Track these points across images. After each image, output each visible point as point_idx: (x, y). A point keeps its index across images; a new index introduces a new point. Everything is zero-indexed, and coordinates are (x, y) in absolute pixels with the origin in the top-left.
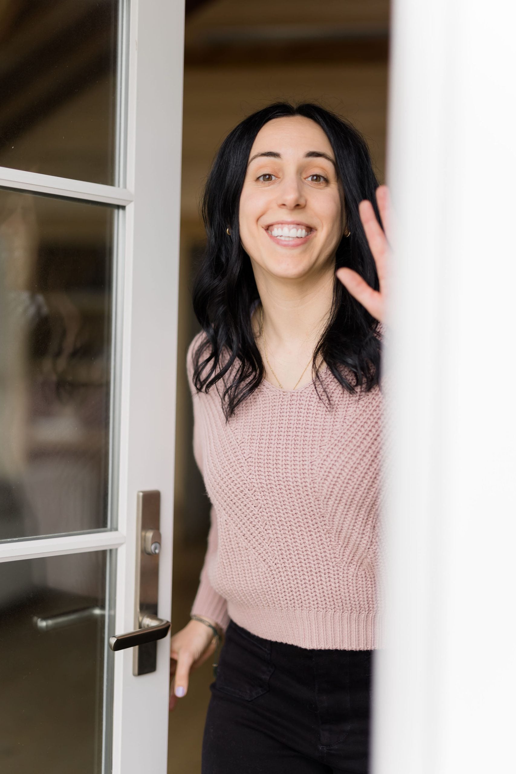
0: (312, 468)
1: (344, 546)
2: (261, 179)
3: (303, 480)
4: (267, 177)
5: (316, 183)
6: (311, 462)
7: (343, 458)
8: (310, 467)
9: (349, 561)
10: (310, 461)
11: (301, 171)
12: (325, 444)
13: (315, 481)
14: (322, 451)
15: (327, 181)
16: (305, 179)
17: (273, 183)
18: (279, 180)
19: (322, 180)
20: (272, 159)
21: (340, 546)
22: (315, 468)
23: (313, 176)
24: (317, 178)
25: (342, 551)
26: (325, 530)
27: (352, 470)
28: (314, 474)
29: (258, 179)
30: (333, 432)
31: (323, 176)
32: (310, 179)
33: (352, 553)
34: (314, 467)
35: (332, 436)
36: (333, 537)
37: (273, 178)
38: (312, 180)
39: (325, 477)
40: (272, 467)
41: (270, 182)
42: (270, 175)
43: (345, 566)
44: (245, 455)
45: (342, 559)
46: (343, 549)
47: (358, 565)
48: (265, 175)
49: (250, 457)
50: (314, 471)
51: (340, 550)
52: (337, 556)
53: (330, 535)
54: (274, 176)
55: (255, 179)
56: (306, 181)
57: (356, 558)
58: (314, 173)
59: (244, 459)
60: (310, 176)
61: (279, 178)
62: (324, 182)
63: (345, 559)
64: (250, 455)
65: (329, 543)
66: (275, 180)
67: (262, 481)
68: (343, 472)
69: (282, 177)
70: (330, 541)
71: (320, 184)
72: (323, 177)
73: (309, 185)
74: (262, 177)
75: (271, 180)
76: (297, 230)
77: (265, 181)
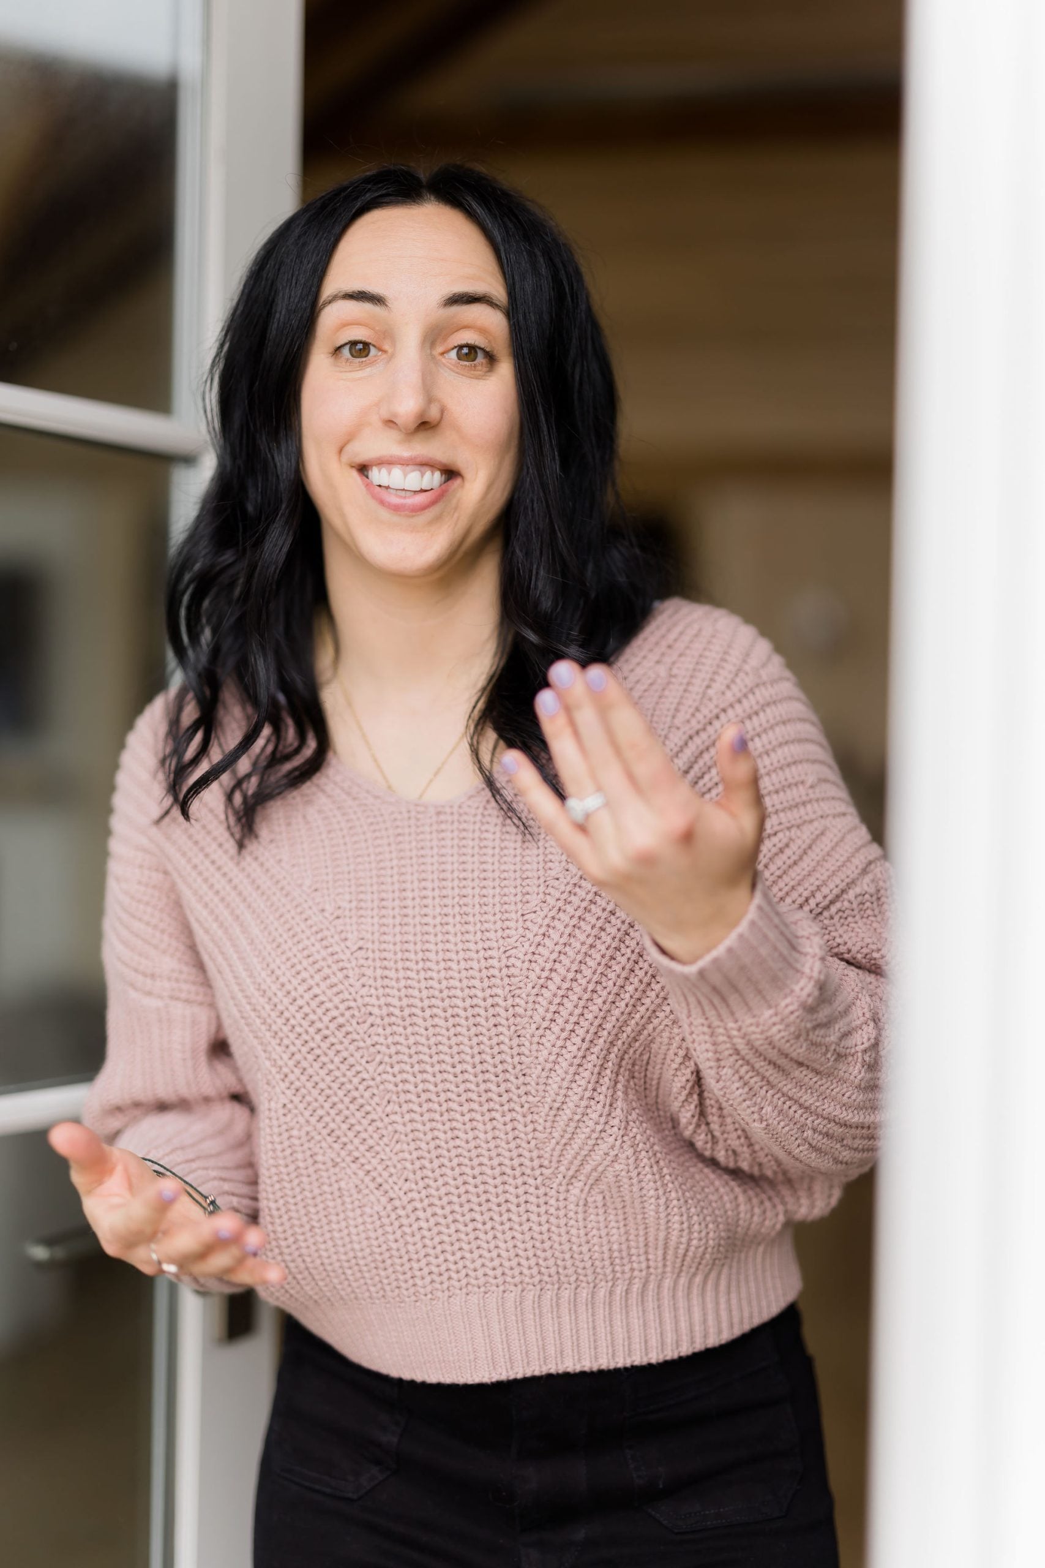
0: (509, 964)
1: (564, 1141)
2: (346, 351)
3: (488, 992)
4: (360, 349)
5: (466, 366)
6: (505, 952)
7: (582, 937)
8: (504, 961)
9: (571, 1173)
10: (502, 949)
11: (433, 336)
12: (534, 909)
13: (518, 992)
14: (528, 924)
15: (491, 358)
16: (442, 354)
17: (371, 364)
18: (385, 356)
19: (480, 355)
20: (367, 307)
21: (554, 1141)
22: (518, 964)
23: (461, 347)
24: (469, 352)
25: (556, 1153)
26: (526, 1106)
27: (604, 962)
28: (514, 977)
29: (338, 350)
30: (547, 883)
31: (483, 346)
32: (453, 354)
33: (579, 1158)
34: (512, 960)
35: (547, 892)
36: (541, 1121)
37: (373, 351)
38: (459, 357)
39: (542, 981)
40: (415, 967)
41: (364, 359)
42: (366, 345)
43: (560, 1184)
44: (348, 943)
45: (557, 1168)
46: (559, 1148)
47: (590, 1182)
48: (353, 343)
49: (360, 948)
50: (512, 970)
51: (553, 1150)
52: (546, 1163)
53: (536, 1117)
54: (374, 346)
55: (332, 350)
56: (444, 360)
57: (588, 1168)
58: (464, 342)
59: (348, 952)
60: (453, 349)
61: (385, 352)
62: (484, 361)
63: (562, 1169)
64: (361, 943)
65: (530, 1136)
66: (375, 356)
67: (389, 1000)
68: (583, 967)
69: (390, 351)
70: (535, 1130)
71: (475, 366)
72: (482, 349)
73: (450, 369)
74: (347, 348)
75: (367, 356)
76: (422, 475)
77: (352, 355)
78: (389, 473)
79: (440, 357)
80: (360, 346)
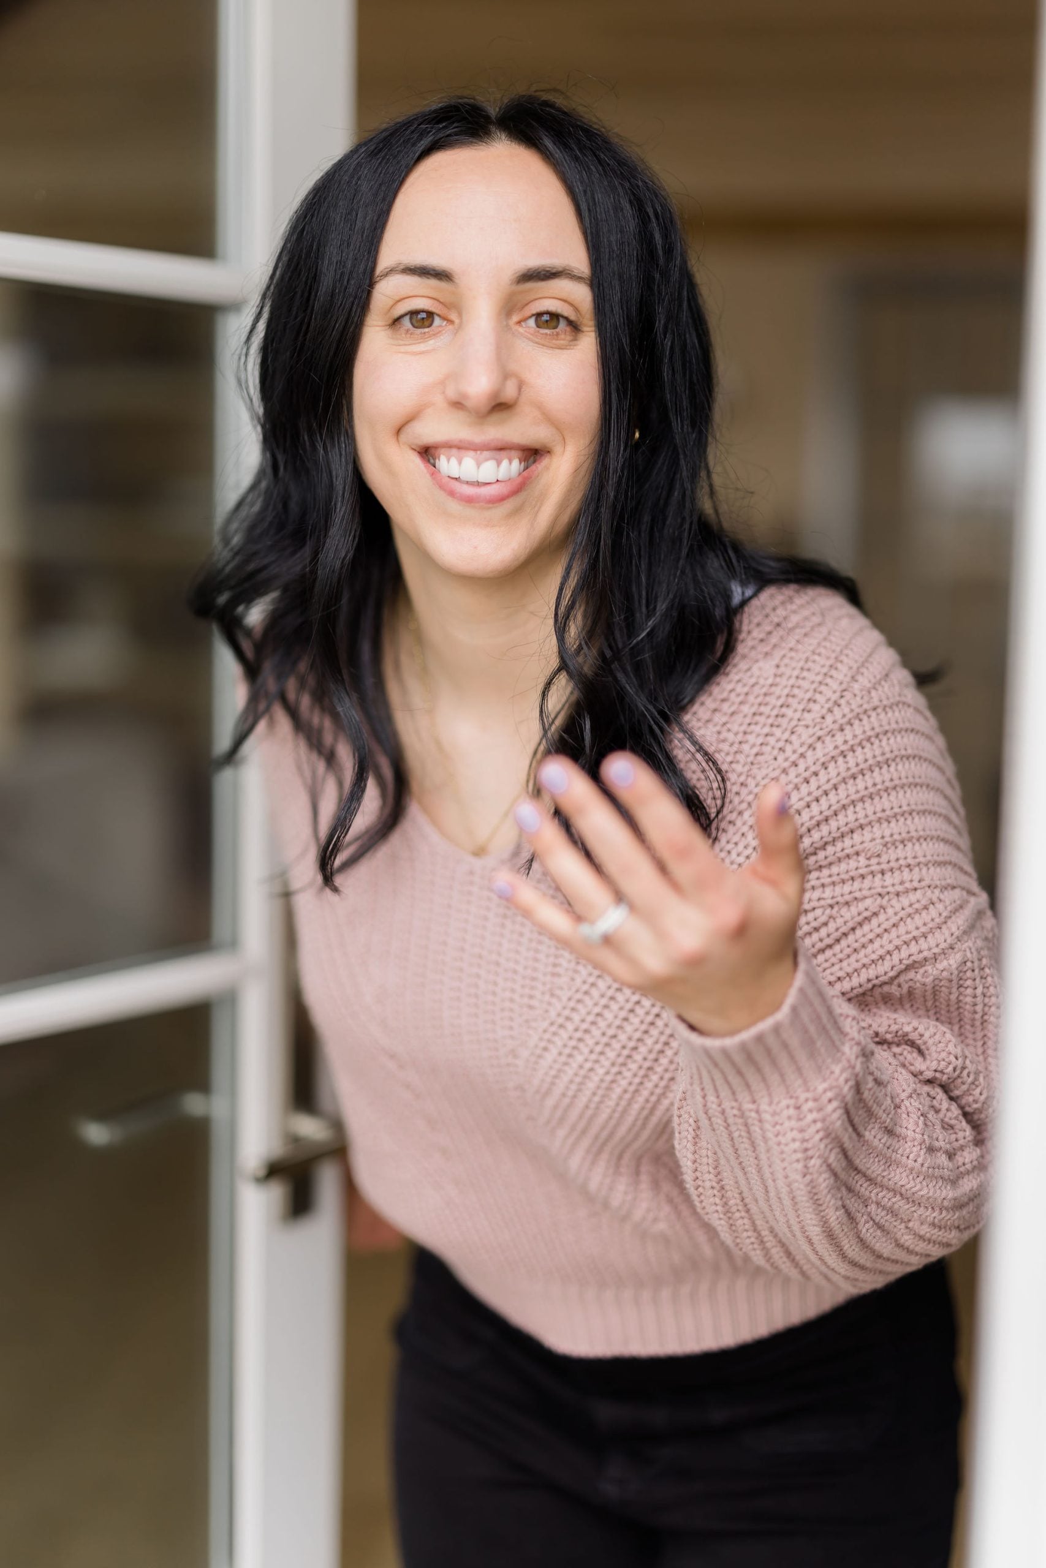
2: (406, 321)
4: (422, 319)
5: (546, 334)
11: (507, 305)
15: (575, 327)
16: (520, 323)
17: (436, 334)
18: (451, 327)
19: (562, 323)
20: (431, 282)
23: (539, 315)
24: (550, 320)
29: (396, 321)
31: (566, 314)
32: (532, 322)
37: (437, 321)
38: (538, 326)
41: (426, 330)
42: (430, 315)
48: (413, 313)
55: (390, 321)
56: (521, 330)
58: (543, 311)
60: (530, 317)
61: (450, 322)
62: (568, 329)
66: (440, 326)
69: (457, 321)
71: (558, 334)
72: (566, 319)
73: (529, 339)
74: (407, 319)
75: (430, 325)
76: (499, 463)
77: (414, 326)
78: (460, 463)
79: (517, 327)
80: (424, 315)
